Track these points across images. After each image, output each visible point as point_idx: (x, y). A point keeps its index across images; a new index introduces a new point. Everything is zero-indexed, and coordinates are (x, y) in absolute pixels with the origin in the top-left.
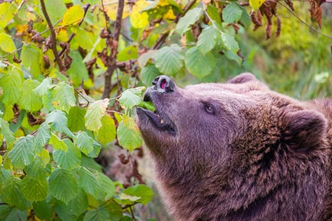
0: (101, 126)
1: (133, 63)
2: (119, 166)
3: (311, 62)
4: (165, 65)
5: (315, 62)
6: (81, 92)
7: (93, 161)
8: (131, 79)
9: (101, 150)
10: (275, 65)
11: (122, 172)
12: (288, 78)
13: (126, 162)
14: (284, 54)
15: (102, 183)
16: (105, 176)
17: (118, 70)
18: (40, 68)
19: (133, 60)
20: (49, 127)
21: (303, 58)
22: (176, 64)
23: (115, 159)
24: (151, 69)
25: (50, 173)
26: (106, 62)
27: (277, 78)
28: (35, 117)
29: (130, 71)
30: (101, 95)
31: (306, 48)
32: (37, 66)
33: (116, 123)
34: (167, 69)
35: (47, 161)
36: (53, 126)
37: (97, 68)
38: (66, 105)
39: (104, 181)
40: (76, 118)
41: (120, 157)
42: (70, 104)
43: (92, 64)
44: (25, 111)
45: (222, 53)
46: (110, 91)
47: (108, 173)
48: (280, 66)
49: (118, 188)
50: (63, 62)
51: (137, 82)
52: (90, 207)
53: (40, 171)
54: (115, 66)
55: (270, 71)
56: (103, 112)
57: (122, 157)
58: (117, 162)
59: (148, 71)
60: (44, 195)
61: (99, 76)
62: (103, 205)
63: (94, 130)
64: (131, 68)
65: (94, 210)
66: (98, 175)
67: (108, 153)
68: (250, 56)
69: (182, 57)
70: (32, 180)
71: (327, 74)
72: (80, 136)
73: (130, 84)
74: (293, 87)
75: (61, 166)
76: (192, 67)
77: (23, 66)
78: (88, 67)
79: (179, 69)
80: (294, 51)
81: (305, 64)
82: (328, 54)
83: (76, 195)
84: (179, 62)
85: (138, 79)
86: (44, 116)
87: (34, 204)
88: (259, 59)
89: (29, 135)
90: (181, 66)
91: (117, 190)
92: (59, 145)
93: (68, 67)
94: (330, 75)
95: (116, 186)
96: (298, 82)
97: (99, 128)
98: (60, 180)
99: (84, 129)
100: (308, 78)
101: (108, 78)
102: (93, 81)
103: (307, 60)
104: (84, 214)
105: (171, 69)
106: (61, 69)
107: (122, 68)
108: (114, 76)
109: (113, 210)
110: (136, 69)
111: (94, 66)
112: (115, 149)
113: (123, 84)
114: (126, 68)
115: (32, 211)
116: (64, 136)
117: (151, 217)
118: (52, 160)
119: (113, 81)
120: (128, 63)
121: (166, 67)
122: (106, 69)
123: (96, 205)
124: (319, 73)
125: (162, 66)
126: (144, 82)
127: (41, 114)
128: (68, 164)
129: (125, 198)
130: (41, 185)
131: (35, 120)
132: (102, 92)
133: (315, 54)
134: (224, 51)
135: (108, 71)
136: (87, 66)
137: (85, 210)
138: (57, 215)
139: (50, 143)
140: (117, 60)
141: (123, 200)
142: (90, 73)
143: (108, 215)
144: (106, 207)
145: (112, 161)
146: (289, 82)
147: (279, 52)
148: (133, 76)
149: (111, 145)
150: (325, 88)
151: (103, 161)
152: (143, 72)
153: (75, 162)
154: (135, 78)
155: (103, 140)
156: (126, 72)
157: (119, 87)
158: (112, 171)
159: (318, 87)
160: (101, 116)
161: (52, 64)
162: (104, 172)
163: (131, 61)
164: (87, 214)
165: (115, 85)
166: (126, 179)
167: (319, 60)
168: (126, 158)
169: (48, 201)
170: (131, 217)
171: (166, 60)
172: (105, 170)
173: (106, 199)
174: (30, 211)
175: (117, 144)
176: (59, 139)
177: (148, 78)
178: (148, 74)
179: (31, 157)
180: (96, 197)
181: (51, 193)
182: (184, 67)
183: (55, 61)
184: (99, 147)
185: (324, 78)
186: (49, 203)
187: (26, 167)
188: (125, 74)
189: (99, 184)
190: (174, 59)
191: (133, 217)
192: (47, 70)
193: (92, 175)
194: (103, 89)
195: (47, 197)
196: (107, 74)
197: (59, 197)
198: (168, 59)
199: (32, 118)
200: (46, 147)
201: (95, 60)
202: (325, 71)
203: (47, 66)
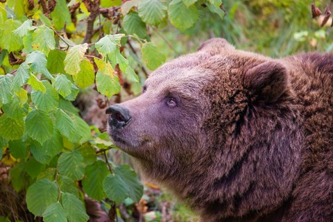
0: (79, 70)
1: (116, 10)
2: (96, 111)
3: (291, 20)
4: (148, 14)
5: (296, 20)
6: (62, 36)
7: (71, 104)
8: (113, 25)
9: (79, 95)
10: (256, 21)
11: (99, 117)
12: (268, 35)
13: (102, 107)
14: (265, 11)
15: (78, 126)
16: (81, 120)
17: (101, 16)
18: (24, 9)
19: (116, 7)
20: (29, 67)
21: (284, 15)
22: (159, 14)
23: (93, 104)
24: (134, 17)
25: (27, 113)
26: (89, 7)
27: (257, 33)
28: (16, 57)
29: (112, 18)
30: (83, 39)
31: (287, 6)
32: (21, 7)
33: (96, 68)
34: (150, 18)
35: (24, 101)
36: (33, 67)
37: (80, 12)
38: (46, 48)
39: (80, 125)
40: (56, 61)
41: (98, 101)
42: (50, 47)
43: (75, 8)
44: (7, 50)
45: (204, 6)
46: (92, 37)
47: (85, 117)
48: (261, 23)
49: (94, 132)
50: (47, 4)
51: (119, 29)
52: (66, 149)
53: (17, 110)
54: (98, 12)
55: (251, 27)
56: (82, 56)
57: (100, 102)
58: (95, 106)
59: (130, 19)
60: (20, 134)
61: (82, 21)
62: (78, 148)
63: (73, 74)
64: (114, 15)
65: (68, 152)
66: (74, 119)
67: (86, 98)
68: (232, 11)
69: (166, 8)
70: (9, 119)
71: (306, 33)
72: (59, 78)
73: (112, 30)
74: (272, 43)
75: (39, 107)
76: (175, 19)
77: (7, 6)
78: (72, 11)
79: (162, 19)
80: (276, 8)
81: (286, 21)
82: (309, 13)
83: (51, 136)
84: (161, 12)
85: (120, 26)
86: (25, 56)
87: (10, 142)
88: (240, 14)
89: (8, 74)
90: (164, 16)
91: (93, 135)
92: (38, 85)
93: (52, 10)
94: (309, 35)
95: (92, 130)
96: (277, 40)
97: (77, 72)
98: (37, 120)
99: (64, 72)
100: (287, 35)
101: (90, 23)
102: (75, 25)
103: (287, 18)
104: (58, 156)
105: (153, 19)
106: (45, 11)
107: (105, 14)
108: (97, 22)
109: (87, 154)
110: (118, 16)
111: (77, 10)
112: (93, 93)
113: (105, 31)
114: (109, 15)
115: (8, 149)
116: (43, 77)
117: (124, 162)
118: (30, 101)
119: (96, 27)
120: (111, 9)
121: (149, 16)
122: (89, 14)
123: (72, 148)
124: (299, 31)
125: (145, 15)
126: (125, 30)
127: (22, 55)
128: (46, 106)
129: (99, 143)
130: (18, 124)
131: (16, 60)
132: (83, 37)
133: (296, 12)
134: (207, 4)
135: (91, 16)
136: (70, 10)
137: (60, 152)
138: (32, 155)
139: (29, 83)
140: (100, 6)
141: (98, 145)
142: (73, 17)
143: (82, 158)
144: (81, 150)
145: (90, 106)
146: (268, 39)
147: (261, 8)
148: (116, 23)
149: (90, 90)
150: (303, 46)
151: (80, 105)
152: (126, 20)
153: (52, 104)
154: (117, 25)
155: (81, 84)
156: (109, 18)
157: (100, 32)
158: (88, 115)
159: (296, 45)
160: (79, 60)
161: (37, 6)
162: (80, 115)
163: (114, 8)
164: (61, 156)
165: (97, 31)
166: (101, 124)
167: (299, 19)
168: (104, 103)
169: (24, 141)
170: (104, 161)
171: (149, 9)
172: (82, 113)
173: (81, 143)
174: (5, 149)
175: (95, 89)
176: (38, 80)
177: (130, 26)
178: (130, 22)
179: (9, 96)
180: (71, 140)
181: (27, 133)
182: (167, 17)
183: (39, 3)
184: (77, 90)
185: (303, 36)
186: (25, 142)
187: (4, 105)
188: (108, 21)
189: (74, 126)
190: (157, 9)
191: (107, 162)
192: (30, 12)
193: (69, 117)
194: (84, 34)
195: (24, 136)
196: (90, 19)
197: (35, 137)
198: (152, 8)
199: (14, 57)
200: (26, 87)
201: (79, 4)
202: (304, 30)
203: (31, 7)
